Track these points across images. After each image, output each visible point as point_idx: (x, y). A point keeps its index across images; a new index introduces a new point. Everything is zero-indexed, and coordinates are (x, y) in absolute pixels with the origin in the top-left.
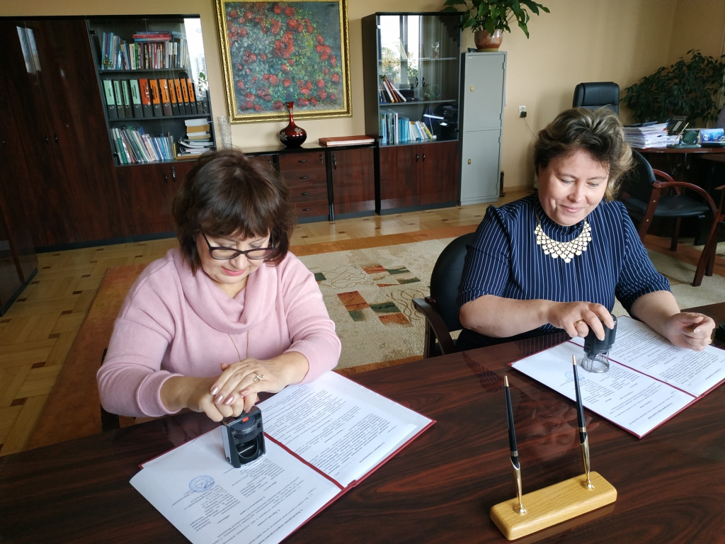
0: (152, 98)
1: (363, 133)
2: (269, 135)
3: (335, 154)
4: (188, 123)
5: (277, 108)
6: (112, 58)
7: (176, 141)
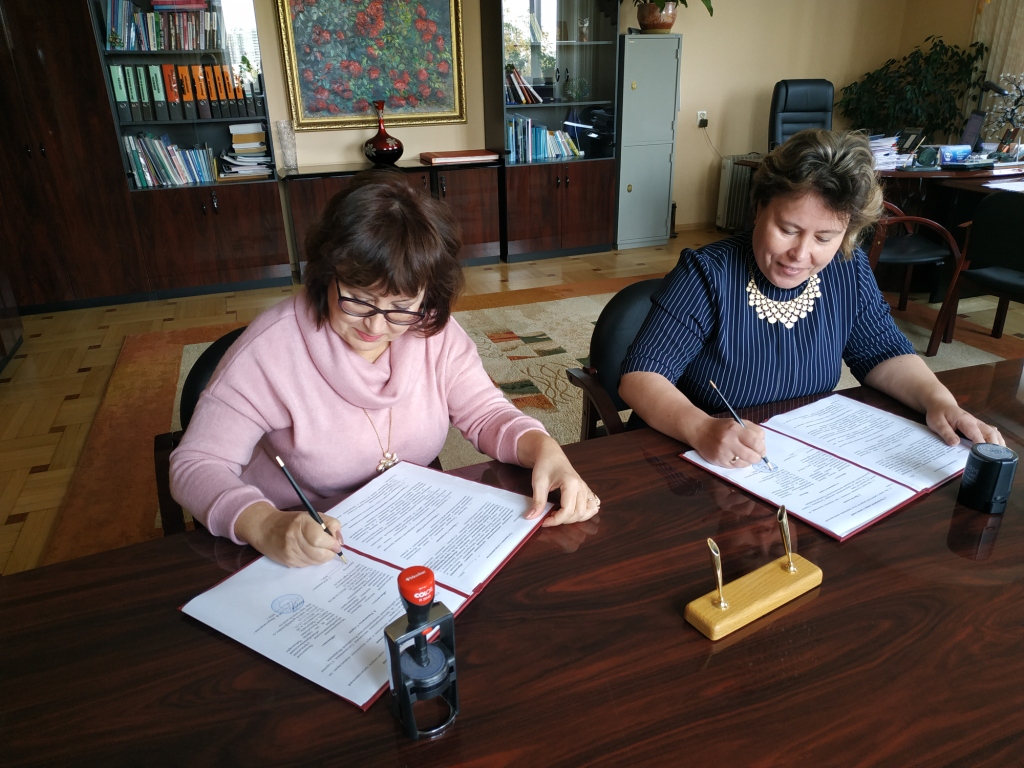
0: (182, 92)
1: (482, 147)
2: (349, 148)
3: (444, 176)
4: (234, 129)
5: (360, 109)
6: (123, 33)
7: (218, 156)
